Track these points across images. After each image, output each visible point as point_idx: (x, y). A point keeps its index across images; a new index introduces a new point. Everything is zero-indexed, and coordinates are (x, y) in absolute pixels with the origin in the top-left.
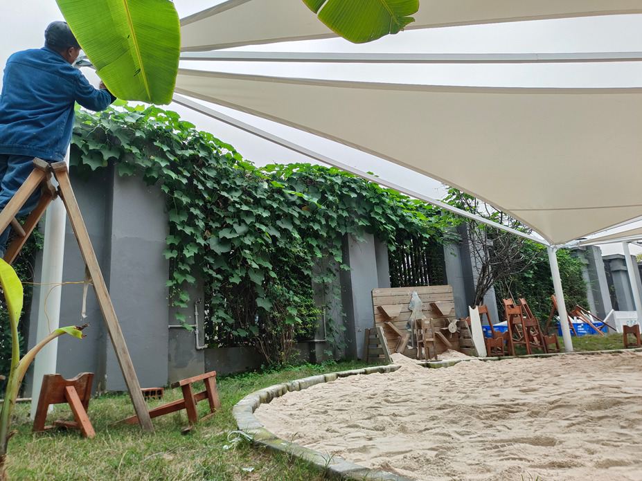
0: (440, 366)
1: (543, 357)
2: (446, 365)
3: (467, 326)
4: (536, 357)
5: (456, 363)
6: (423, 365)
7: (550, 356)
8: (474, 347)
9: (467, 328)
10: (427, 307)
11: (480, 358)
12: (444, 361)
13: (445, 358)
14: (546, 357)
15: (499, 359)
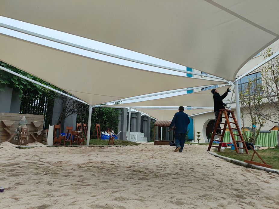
0: (26, 148)
1: (74, 147)
2: (29, 148)
3: (46, 132)
4: (72, 146)
5: (34, 147)
6: (17, 147)
7: (77, 146)
8: (46, 141)
9: (46, 133)
10: (29, 123)
11: (47, 146)
12: (29, 146)
13: (30, 145)
14: (75, 147)
15: (56, 147)
